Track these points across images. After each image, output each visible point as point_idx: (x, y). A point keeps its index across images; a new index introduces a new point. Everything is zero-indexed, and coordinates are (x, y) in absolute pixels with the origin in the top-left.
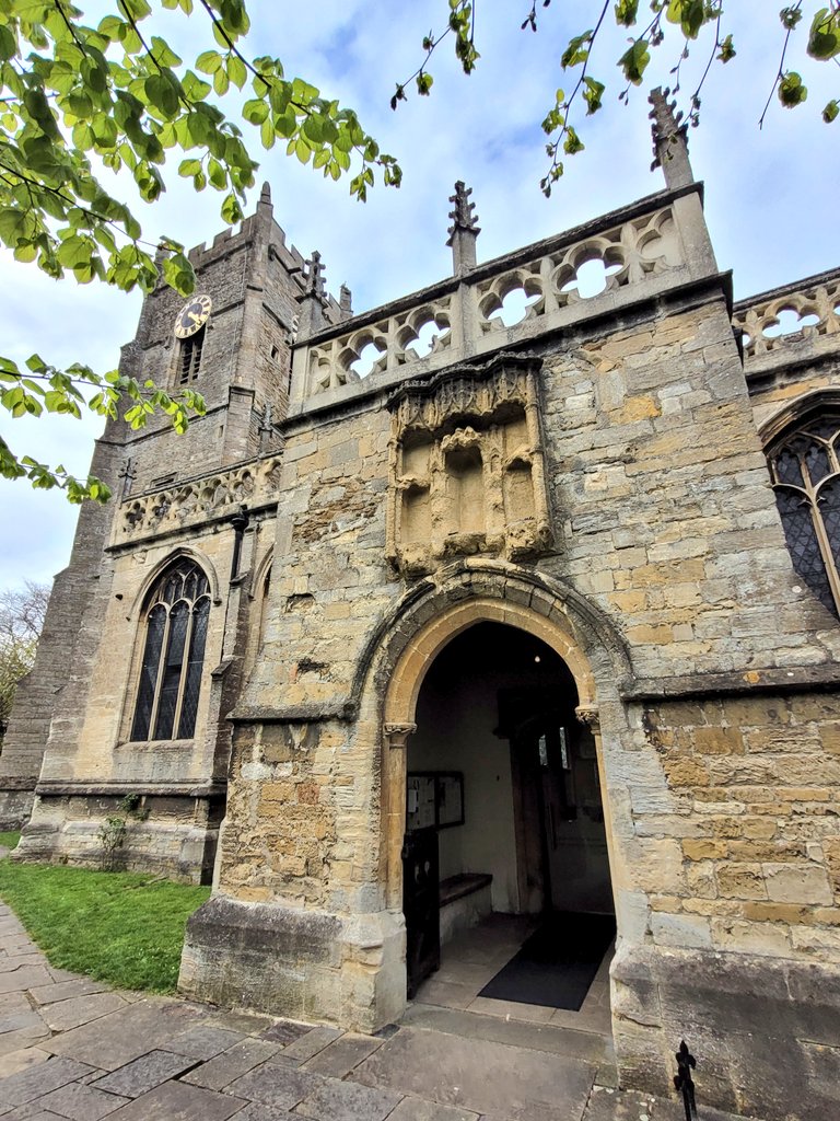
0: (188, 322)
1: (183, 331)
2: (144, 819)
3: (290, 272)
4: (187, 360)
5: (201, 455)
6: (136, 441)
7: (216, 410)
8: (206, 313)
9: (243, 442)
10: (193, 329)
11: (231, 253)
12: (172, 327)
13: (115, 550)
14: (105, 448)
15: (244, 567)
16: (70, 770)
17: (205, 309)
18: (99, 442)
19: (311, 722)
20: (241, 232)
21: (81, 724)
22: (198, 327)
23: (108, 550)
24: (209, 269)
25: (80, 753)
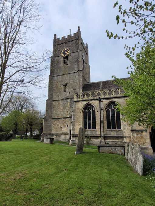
0: (65, 54)
1: (64, 55)
2: (90, 139)
3: (82, 44)
4: (64, 61)
5: (72, 81)
6: (57, 76)
7: (74, 73)
8: (69, 52)
9: (82, 80)
10: (66, 55)
11: (73, 40)
12: (61, 54)
13: (76, 101)
14: (51, 77)
15: (102, 107)
16: (75, 133)
17: (68, 51)
18: (50, 76)
19: (142, 131)
20: (74, 36)
21: (75, 127)
22: (67, 55)
23: (74, 101)
24: (68, 43)
25: (76, 131)
